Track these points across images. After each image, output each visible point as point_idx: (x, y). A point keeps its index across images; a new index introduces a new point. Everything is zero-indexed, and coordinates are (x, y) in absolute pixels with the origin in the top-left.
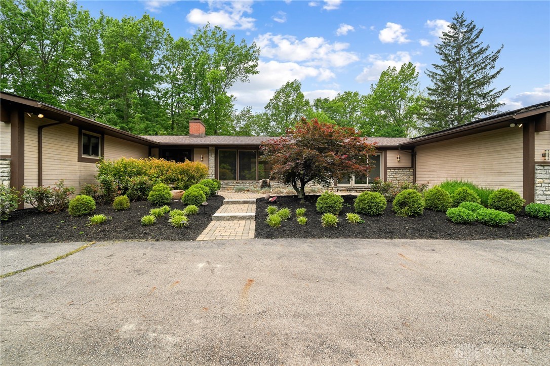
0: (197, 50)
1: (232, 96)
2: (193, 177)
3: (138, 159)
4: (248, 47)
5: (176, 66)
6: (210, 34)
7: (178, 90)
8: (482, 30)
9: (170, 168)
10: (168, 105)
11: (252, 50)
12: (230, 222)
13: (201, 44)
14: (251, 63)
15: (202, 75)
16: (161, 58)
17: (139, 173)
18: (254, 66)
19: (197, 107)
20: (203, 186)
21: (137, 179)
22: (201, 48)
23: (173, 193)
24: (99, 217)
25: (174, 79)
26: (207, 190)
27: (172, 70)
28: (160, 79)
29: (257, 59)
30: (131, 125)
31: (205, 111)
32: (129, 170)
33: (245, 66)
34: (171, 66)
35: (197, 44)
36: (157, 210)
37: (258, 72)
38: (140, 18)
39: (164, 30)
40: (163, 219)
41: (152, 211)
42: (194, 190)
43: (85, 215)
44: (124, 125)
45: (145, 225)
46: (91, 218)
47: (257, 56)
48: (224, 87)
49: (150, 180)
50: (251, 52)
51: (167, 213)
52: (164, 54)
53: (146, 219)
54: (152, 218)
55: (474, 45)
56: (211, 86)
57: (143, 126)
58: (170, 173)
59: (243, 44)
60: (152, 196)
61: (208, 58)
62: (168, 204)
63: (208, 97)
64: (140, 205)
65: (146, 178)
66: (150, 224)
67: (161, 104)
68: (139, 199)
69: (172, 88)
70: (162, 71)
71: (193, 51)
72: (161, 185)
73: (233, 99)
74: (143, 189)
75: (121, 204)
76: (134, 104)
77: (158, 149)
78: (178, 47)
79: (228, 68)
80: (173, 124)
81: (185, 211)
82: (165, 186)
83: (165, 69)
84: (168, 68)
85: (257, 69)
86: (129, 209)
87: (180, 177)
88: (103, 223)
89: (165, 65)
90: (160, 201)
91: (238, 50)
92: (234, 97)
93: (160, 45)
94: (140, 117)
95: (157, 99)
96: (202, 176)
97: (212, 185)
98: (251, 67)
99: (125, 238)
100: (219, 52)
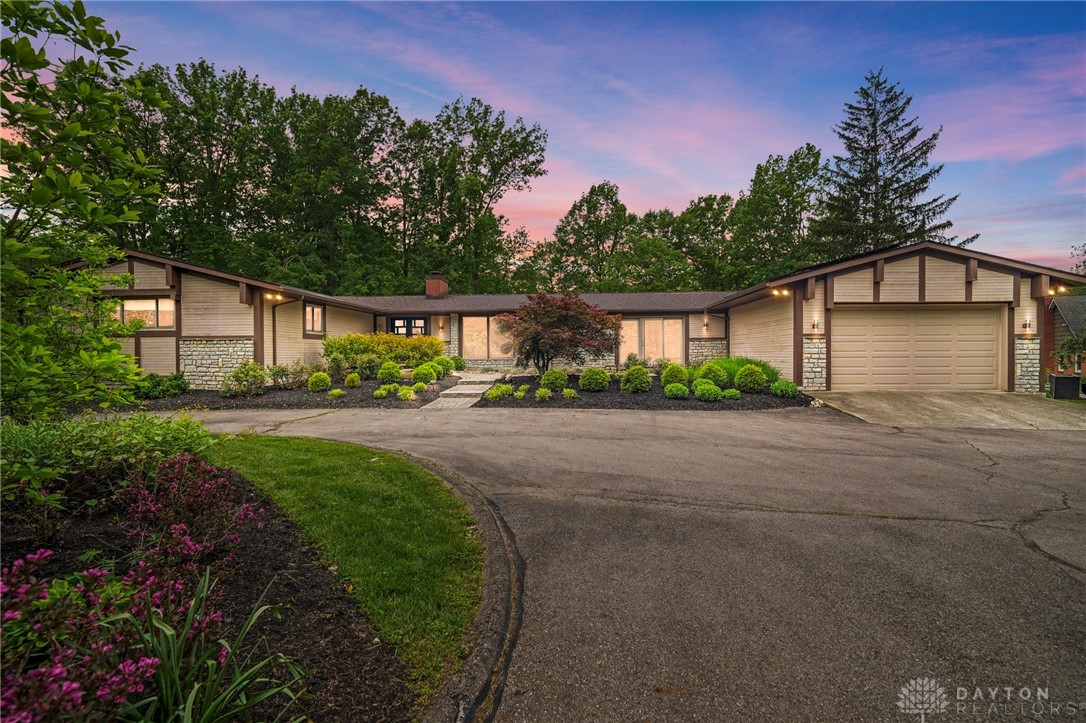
0: (442, 139)
1: (502, 217)
2: (426, 355)
3: (364, 334)
4: (527, 131)
5: (410, 167)
6: (463, 113)
7: (415, 207)
8: (910, 99)
9: (399, 344)
10: (398, 232)
11: (534, 135)
12: (457, 399)
13: (450, 129)
14: (532, 158)
15: (451, 182)
16: (385, 157)
17: (365, 351)
18: (539, 162)
19: (444, 237)
20: (436, 364)
21: (365, 357)
22: (449, 138)
23: (403, 372)
24: (337, 391)
25: (406, 189)
26: (440, 368)
27: (403, 175)
28: (384, 190)
29: (543, 150)
30: (341, 272)
31: (458, 240)
32: (356, 346)
33: (523, 162)
34: (402, 167)
35: (443, 130)
36: (387, 386)
37: (544, 171)
38: (351, 95)
39: (391, 111)
40: (393, 395)
41: (383, 387)
42: (425, 368)
43: (323, 391)
44: (332, 272)
45: (376, 398)
46: (330, 393)
47: (543, 144)
48: (488, 200)
49: (379, 357)
50: (532, 138)
51: (396, 390)
52: (391, 148)
53: (377, 393)
54: (384, 393)
55: (900, 124)
56: (467, 200)
57: (359, 273)
58: (400, 351)
59: (518, 126)
60: (382, 374)
61: (462, 152)
62: (397, 382)
63: (462, 219)
64: (371, 383)
65: (374, 356)
66: (381, 398)
67: (386, 231)
68: (368, 378)
69: (404, 206)
70: (388, 177)
71: (435, 143)
72: (391, 362)
73: (503, 221)
74: (372, 367)
75: (353, 381)
76: (346, 238)
77: (385, 318)
78: (411, 136)
79: (495, 170)
80: (406, 264)
81: (413, 388)
82: (394, 364)
83: (392, 174)
84: (398, 171)
85: (542, 167)
86: (360, 387)
87: (411, 354)
88: (341, 396)
89: (393, 167)
90: (390, 379)
91: (510, 136)
92: (505, 218)
93: (384, 135)
94: (355, 259)
95: (380, 224)
96: (437, 353)
97: (448, 363)
98: (533, 163)
99: (362, 407)
100: (479, 140)
